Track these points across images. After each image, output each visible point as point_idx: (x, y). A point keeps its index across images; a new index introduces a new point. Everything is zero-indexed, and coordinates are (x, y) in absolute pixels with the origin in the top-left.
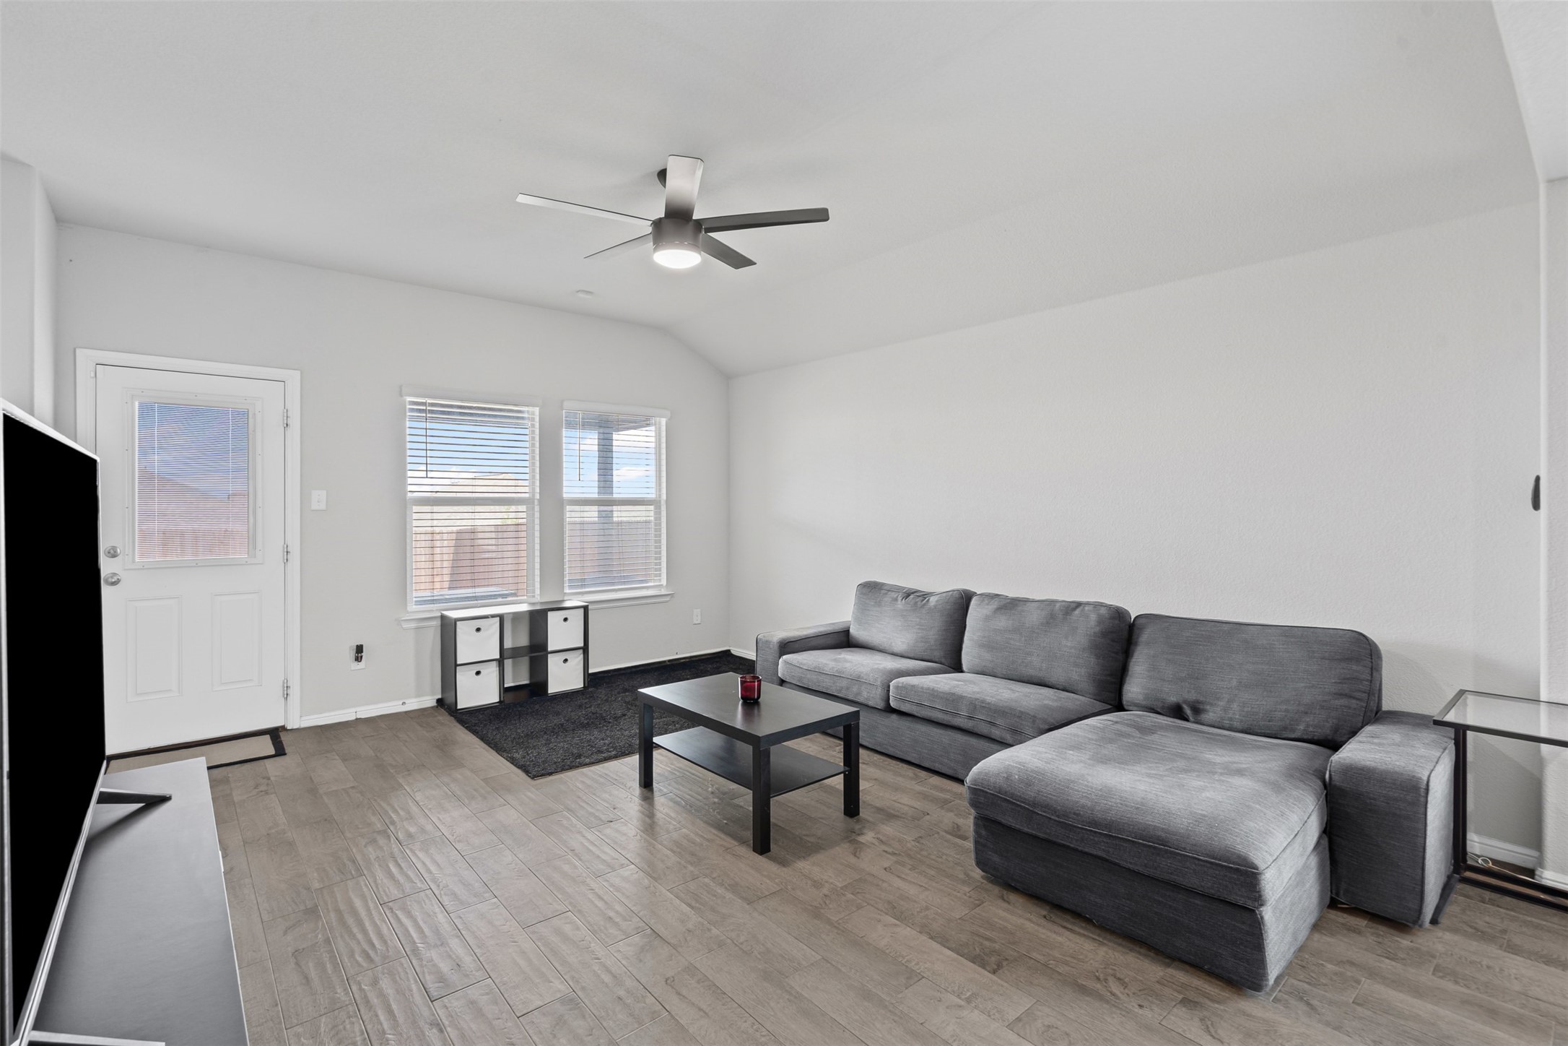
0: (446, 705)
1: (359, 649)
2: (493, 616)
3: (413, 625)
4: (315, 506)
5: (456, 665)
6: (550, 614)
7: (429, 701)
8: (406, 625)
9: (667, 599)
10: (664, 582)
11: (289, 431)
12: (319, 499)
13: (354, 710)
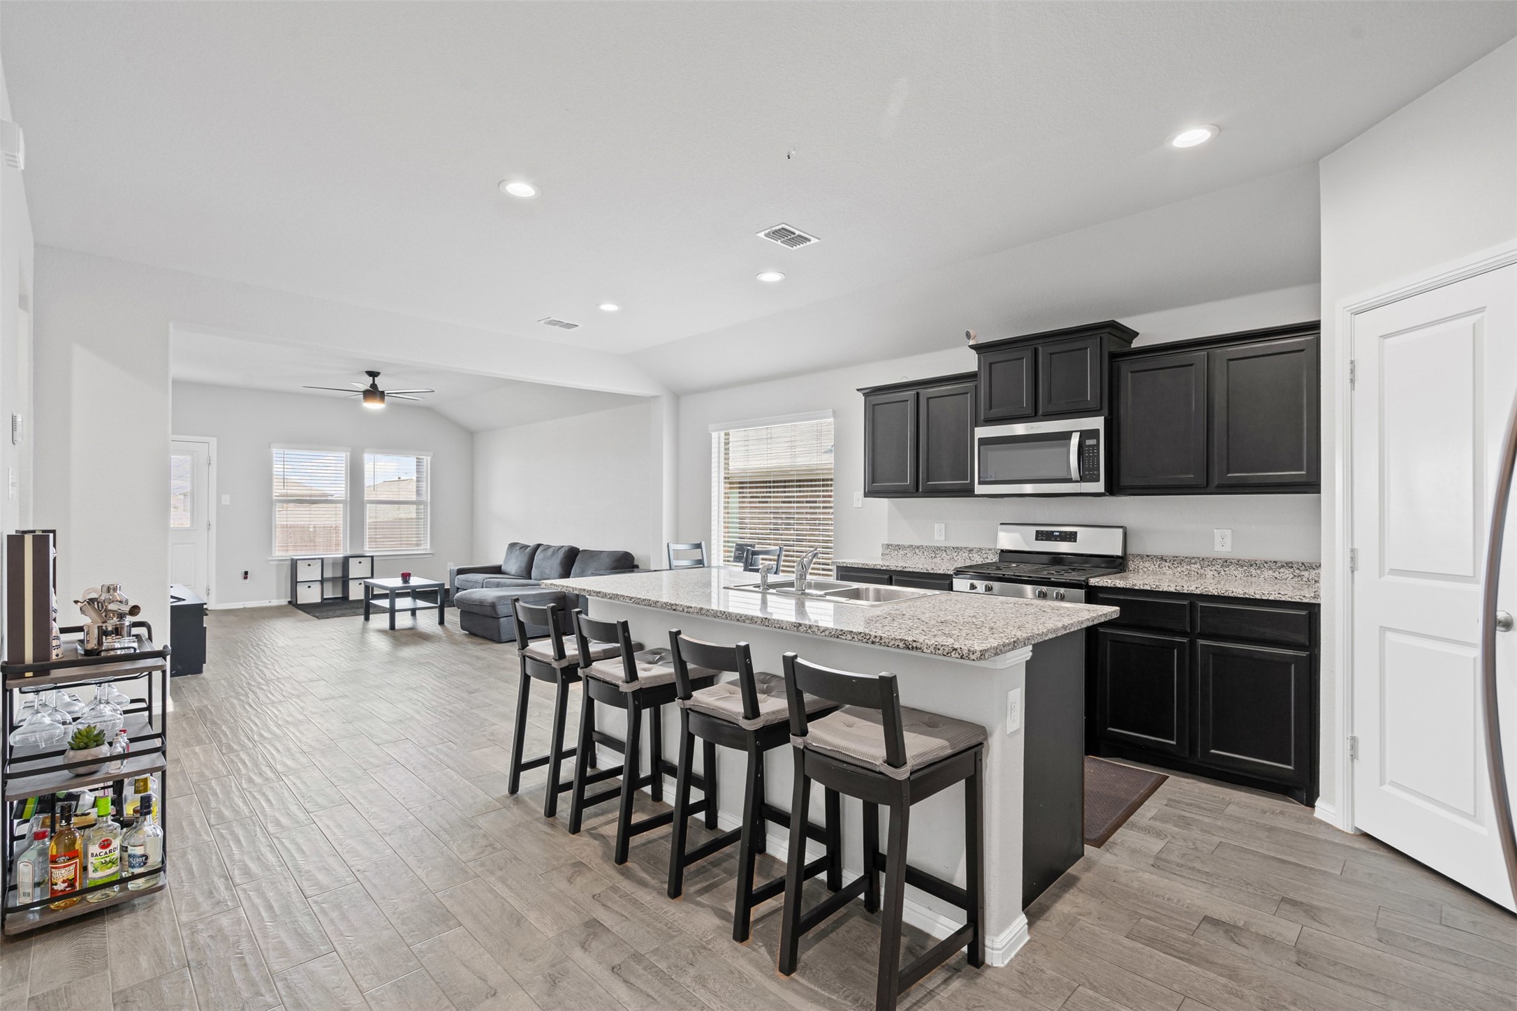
0: (293, 603)
1: (246, 573)
2: (319, 559)
3: (275, 563)
4: (223, 503)
5: (297, 582)
6: (350, 559)
7: (284, 602)
8: (271, 563)
9: (430, 556)
10: (429, 547)
11: (211, 466)
12: (226, 500)
13: (243, 603)
